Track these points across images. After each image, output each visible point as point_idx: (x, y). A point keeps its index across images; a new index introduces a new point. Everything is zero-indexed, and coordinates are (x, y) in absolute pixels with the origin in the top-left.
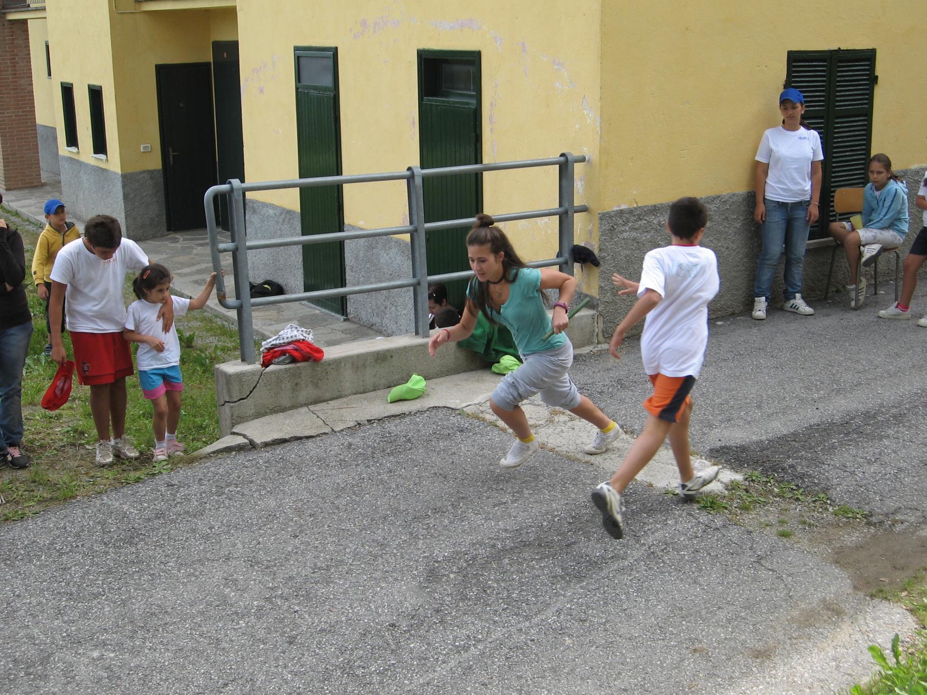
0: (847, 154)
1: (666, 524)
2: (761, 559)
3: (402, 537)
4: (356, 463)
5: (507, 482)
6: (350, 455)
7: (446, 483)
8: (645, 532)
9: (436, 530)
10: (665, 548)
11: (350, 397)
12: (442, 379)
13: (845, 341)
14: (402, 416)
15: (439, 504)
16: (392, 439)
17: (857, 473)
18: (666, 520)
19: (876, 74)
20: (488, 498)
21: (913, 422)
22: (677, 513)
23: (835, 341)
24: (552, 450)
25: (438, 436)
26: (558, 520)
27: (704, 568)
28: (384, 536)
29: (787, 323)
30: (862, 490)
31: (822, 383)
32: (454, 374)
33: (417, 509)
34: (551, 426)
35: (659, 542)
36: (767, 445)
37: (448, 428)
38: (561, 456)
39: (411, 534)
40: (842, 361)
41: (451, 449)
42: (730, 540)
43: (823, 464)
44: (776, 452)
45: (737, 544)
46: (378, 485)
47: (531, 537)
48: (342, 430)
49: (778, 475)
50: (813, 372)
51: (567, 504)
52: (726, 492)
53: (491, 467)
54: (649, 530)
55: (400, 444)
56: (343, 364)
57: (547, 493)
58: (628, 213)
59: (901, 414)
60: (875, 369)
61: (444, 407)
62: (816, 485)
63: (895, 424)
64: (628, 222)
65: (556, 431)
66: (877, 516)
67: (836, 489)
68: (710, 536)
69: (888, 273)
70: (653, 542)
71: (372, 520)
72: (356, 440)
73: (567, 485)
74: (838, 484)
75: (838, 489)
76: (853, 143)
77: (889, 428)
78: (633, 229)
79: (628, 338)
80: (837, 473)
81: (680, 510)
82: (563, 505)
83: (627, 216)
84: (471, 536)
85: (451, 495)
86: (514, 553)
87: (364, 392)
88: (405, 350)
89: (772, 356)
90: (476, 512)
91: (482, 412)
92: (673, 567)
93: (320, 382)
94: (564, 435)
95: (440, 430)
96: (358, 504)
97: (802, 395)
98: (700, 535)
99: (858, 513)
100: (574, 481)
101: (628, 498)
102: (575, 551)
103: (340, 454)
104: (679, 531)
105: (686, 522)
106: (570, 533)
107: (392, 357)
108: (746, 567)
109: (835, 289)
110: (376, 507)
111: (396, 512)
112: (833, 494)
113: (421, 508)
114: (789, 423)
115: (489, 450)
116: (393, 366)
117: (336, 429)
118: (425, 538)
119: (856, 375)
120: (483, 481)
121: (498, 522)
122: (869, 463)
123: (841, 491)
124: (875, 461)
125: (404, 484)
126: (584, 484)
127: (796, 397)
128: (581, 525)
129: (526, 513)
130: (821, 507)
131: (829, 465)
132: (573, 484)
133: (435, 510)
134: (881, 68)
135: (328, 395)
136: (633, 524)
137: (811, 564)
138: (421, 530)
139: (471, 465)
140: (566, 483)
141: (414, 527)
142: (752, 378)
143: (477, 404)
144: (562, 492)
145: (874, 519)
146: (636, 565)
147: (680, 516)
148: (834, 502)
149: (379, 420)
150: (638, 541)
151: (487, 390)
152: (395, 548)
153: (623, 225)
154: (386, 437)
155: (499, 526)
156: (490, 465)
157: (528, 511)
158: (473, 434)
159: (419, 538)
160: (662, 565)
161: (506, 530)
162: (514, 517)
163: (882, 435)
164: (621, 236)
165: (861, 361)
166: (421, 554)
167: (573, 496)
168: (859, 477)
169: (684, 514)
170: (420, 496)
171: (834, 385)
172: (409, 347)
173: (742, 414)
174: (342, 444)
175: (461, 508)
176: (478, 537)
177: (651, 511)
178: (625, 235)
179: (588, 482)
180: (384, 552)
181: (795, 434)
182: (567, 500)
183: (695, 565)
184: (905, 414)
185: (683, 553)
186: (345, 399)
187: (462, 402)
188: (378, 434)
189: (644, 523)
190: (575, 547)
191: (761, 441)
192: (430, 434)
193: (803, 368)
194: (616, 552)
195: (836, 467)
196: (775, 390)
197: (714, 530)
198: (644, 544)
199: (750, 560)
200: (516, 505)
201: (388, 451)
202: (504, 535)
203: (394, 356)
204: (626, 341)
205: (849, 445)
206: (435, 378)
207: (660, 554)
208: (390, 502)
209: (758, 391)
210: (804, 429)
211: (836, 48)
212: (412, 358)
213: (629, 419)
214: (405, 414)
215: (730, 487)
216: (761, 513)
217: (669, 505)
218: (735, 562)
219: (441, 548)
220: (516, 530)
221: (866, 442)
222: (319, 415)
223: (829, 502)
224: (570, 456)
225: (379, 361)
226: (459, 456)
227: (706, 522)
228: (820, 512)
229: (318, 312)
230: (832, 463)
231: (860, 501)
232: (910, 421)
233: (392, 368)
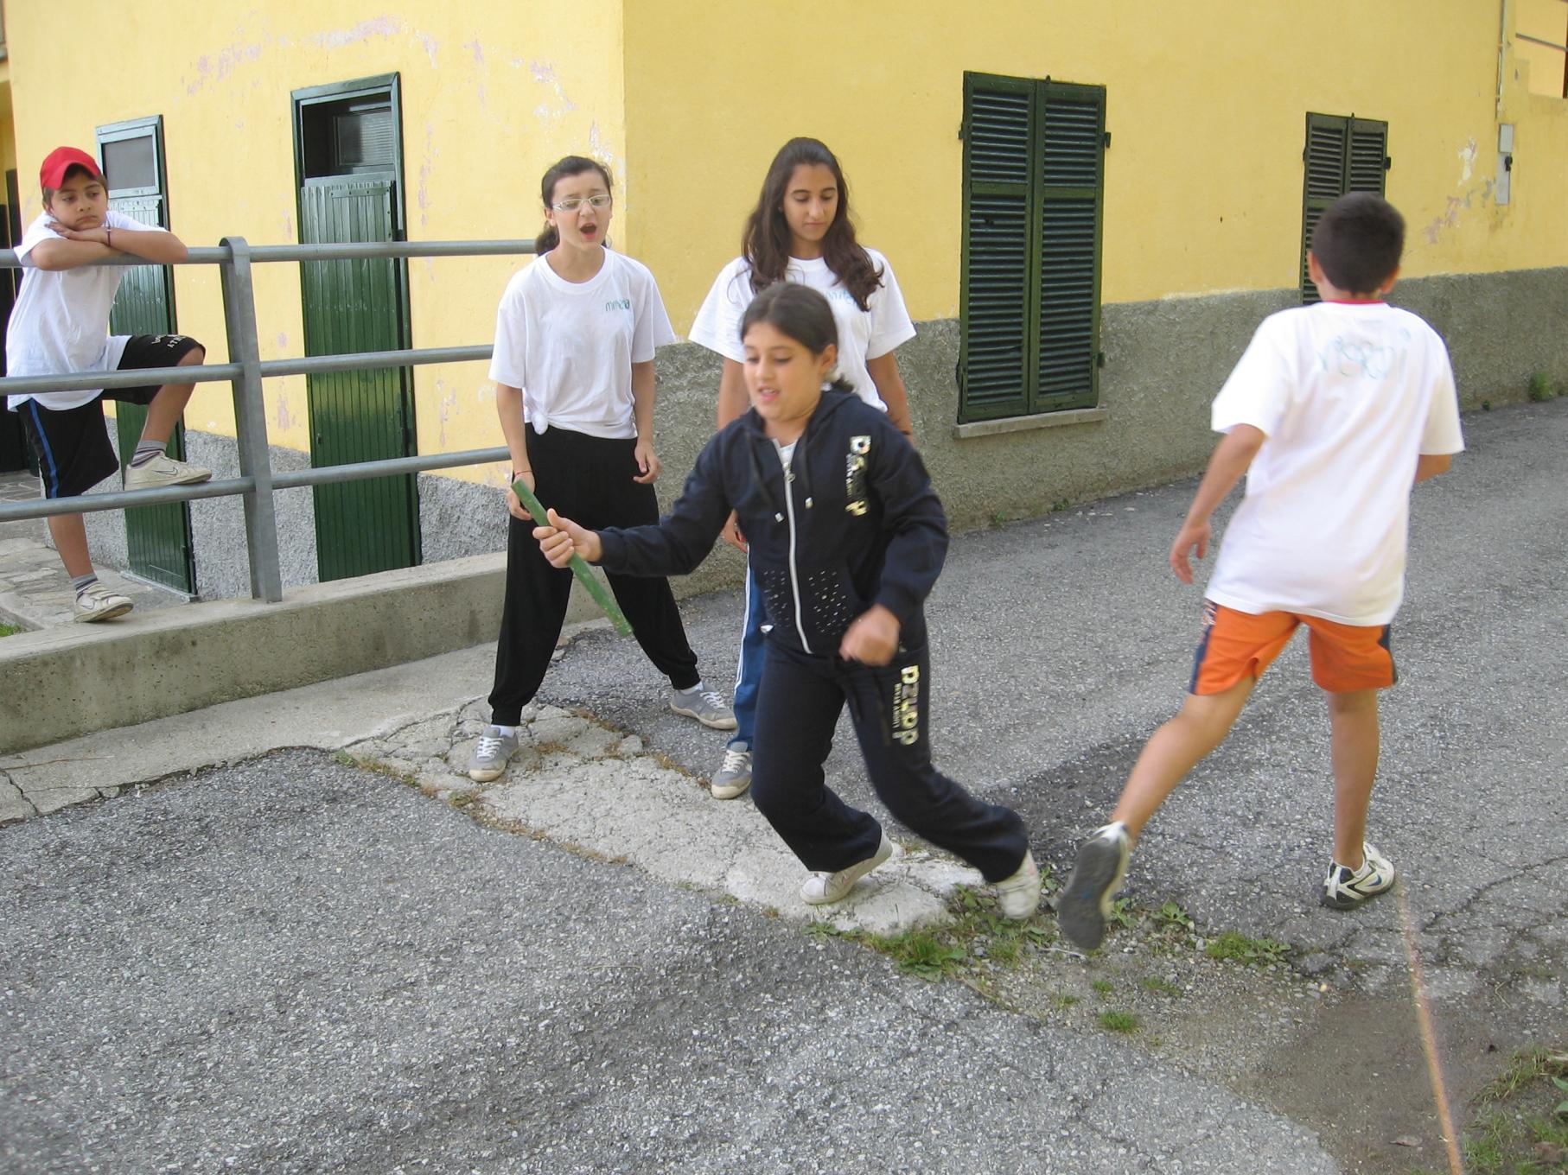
0: (1064, 267)
1: (825, 1021)
2: (1084, 1108)
3: (122, 1109)
4: (60, 892)
5: (424, 923)
6: (53, 873)
7: (272, 935)
8: (774, 1049)
9: (219, 1080)
10: (832, 1097)
11: (98, 735)
12: (313, 687)
13: (1100, 587)
14: (205, 771)
15: (243, 997)
16: (167, 827)
17: (1229, 849)
18: (821, 1010)
19: (1108, 129)
20: (372, 971)
21: (1294, 730)
22: (844, 983)
23: (1080, 587)
24: (538, 836)
25: (277, 815)
26: (547, 1027)
27: (944, 1152)
28: (70, 1108)
29: (983, 561)
30: (1257, 890)
31: (1084, 662)
32: (338, 677)
33: (182, 1015)
34: (538, 780)
35: (814, 1079)
36: (1016, 797)
37: (303, 795)
38: (560, 848)
39: (148, 1095)
40: (1107, 621)
41: (302, 844)
42: (993, 1053)
43: (1150, 833)
44: (1039, 811)
45: (1012, 1067)
46: (99, 951)
47: (474, 1086)
48: (59, 811)
49: (1059, 867)
50: (1060, 643)
51: (571, 977)
52: (952, 920)
53: (390, 887)
54: (784, 1041)
55: (182, 838)
56: (78, 663)
57: (521, 948)
58: (685, 353)
59: (1262, 716)
60: (1174, 633)
61: (305, 748)
62: (1152, 885)
63: (1261, 735)
64: (687, 370)
65: (549, 790)
66: (1312, 955)
67: (1198, 892)
68: (939, 1049)
69: (1134, 479)
70: (796, 1078)
71: (56, 1056)
72: (80, 835)
73: (571, 924)
74: (1199, 881)
75: (1203, 892)
76: (1074, 249)
77: (1254, 744)
78: (694, 384)
79: (695, 596)
80: (1187, 854)
81: (852, 975)
82: (560, 981)
83: (685, 358)
84: (311, 1092)
85: (279, 967)
86: (425, 1141)
87: (132, 723)
88: (225, 626)
89: (974, 618)
90: (336, 1015)
91: (386, 755)
92: (861, 1157)
93: (22, 703)
94: (566, 796)
95: (284, 801)
96: (30, 1007)
97: (1052, 687)
98: (914, 1048)
99: (1267, 951)
100: (587, 912)
101: (721, 950)
102: (591, 1124)
103: (32, 872)
104: (860, 1040)
105: (872, 1010)
106: (577, 1066)
107: (194, 644)
108: (1053, 1138)
109: (1052, 506)
110: (76, 1016)
111: (124, 1026)
112: (1198, 903)
113: (196, 1011)
114: (1047, 747)
115: (390, 843)
116: (198, 664)
117: (44, 809)
118: (183, 1108)
119: (1143, 645)
120: (365, 926)
121: (390, 1043)
122: (1244, 825)
123: (1211, 896)
124: (1257, 820)
125: (166, 943)
126: (612, 919)
127: (1043, 692)
128: (606, 1039)
129: (465, 1011)
130: (1177, 940)
131: (1163, 834)
132: (587, 922)
133: (231, 1016)
134: (1114, 122)
135: (45, 732)
136: (741, 1026)
137: (1212, 1112)
138: (177, 1084)
139: (344, 885)
140: (568, 918)
141: (160, 1075)
142: (946, 658)
143: (378, 738)
144: (558, 943)
145: (1308, 963)
146: (759, 1159)
147: (854, 993)
148: (1205, 925)
149: (152, 783)
150: (757, 1079)
151: (403, 707)
152: (90, 1148)
153: (677, 377)
154: (155, 822)
155: (390, 1055)
156: (387, 881)
157: (469, 1005)
158: (359, 806)
159: (166, 1110)
160: (830, 1152)
161: (409, 1067)
162: (433, 1025)
163: (1247, 761)
164: (673, 398)
165: (1143, 621)
166: (160, 1163)
167: (585, 953)
168: (1238, 859)
169: (865, 988)
170: (197, 976)
171: (1109, 665)
172: (234, 622)
173: (944, 731)
174: (45, 846)
175: (299, 1005)
176: (328, 1095)
177: (779, 985)
178: (682, 396)
179: (623, 912)
180: (56, 1162)
181: (1066, 769)
182: (571, 966)
183: (917, 1144)
184: (1270, 715)
185: (879, 1107)
186: (86, 740)
187: (343, 736)
188: (138, 817)
189: (770, 1023)
190: (590, 1111)
191: (1002, 790)
192: (259, 811)
193: (1038, 637)
194: (701, 1118)
195: (1179, 840)
196: (997, 680)
197: (947, 1028)
198: (773, 1088)
199: (1058, 1116)
200: (440, 988)
201: (150, 857)
202: (402, 1083)
203: (198, 642)
204: (690, 602)
205: (1188, 787)
206: (296, 687)
207: (821, 1114)
208: (115, 999)
209: (963, 684)
210: (1083, 758)
211: (1041, 75)
212: (242, 646)
213: (707, 755)
214: (213, 766)
215: (957, 906)
216: (1043, 966)
217: (823, 962)
218: (1020, 1124)
219: (219, 1141)
220: (436, 1066)
221: (1220, 778)
222: (13, 777)
223: (1191, 925)
224: (580, 846)
225: (165, 654)
226: (318, 861)
227: (923, 1006)
228: (1179, 953)
229: (149, 588)
230: (1169, 830)
231: (1261, 919)
232: (1288, 727)
233: (196, 668)
